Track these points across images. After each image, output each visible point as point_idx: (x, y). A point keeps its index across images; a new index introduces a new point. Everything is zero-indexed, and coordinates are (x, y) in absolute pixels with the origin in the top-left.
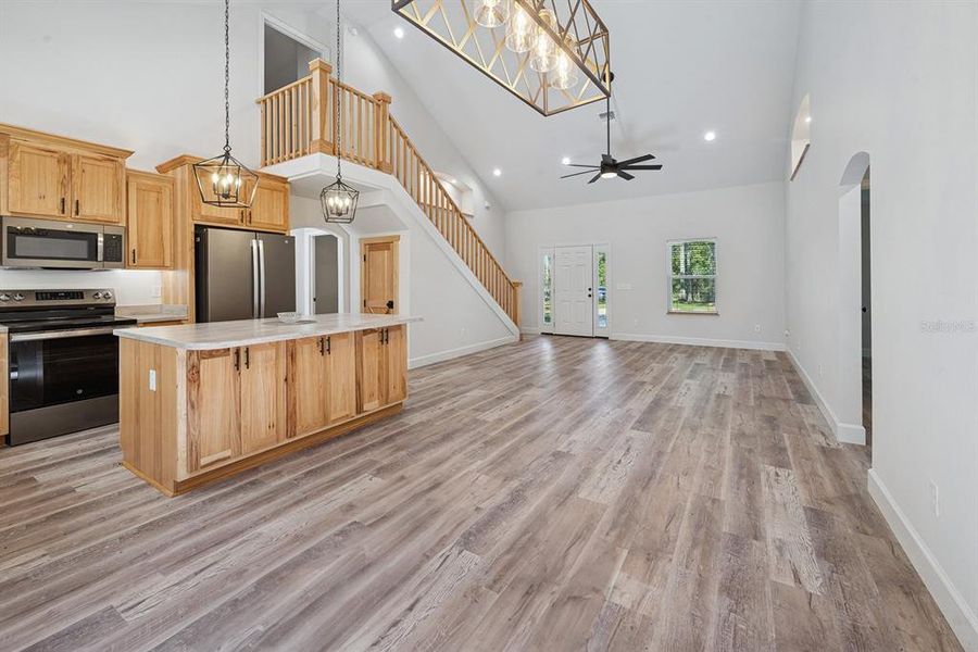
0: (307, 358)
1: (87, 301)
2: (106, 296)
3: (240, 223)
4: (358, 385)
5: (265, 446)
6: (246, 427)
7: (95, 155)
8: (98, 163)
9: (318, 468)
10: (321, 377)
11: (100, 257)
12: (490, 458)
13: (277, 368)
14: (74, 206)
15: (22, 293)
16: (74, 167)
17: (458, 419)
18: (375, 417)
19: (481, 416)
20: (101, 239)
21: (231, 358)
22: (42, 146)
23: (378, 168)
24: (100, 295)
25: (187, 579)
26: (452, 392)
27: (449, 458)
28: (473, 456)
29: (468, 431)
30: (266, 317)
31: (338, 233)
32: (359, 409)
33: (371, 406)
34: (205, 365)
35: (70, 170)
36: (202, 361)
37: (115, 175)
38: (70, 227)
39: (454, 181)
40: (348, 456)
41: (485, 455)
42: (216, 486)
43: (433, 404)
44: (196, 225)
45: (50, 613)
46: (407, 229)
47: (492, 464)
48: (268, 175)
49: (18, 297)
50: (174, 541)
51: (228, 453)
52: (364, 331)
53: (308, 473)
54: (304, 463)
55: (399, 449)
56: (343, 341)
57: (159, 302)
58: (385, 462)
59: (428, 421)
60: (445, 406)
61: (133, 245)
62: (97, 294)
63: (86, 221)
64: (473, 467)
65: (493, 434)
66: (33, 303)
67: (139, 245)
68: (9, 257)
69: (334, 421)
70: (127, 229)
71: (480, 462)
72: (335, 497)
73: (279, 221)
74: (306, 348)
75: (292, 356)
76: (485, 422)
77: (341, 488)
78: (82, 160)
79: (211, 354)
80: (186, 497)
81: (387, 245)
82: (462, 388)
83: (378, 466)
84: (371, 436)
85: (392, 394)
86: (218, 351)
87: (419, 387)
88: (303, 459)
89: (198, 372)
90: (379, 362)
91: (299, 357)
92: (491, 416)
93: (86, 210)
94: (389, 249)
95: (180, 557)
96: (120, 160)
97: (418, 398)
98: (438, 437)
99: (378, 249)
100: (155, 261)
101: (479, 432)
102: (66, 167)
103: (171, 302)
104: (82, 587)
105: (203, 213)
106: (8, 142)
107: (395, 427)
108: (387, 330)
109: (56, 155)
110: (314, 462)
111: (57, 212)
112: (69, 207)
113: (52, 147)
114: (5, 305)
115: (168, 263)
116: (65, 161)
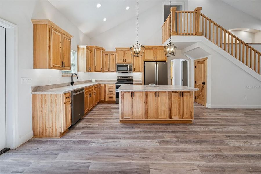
0: (151, 97)
1: (128, 79)
3: (154, 60)
4: (170, 109)
5: (139, 119)
6: (134, 112)
7: (128, 50)
9: (148, 131)
10: (156, 104)
11: (129, 70)
12: (211, 164)
13: (142, 98)
15: (120, 77)
17: (213, 137)
18: (178, 122)
19: (227, 141)
20: (129, 66)
21: (130, 94)
22: (121, 50)
23: (196, 35)
24: (130, 77)
25: (102, 143)
26: (222, 123)
27: (191, 152)
28: (204, 158)
29: (214, 144)
30: (158, 84)
31: (187, 60)
32: (170, 118)
33: (176, 118)
34: (125, 94)
35: (125, 54)
36: (124, 94)
38: (125, 64)
39: (248, 30)
40: (158, 131)
41: (210, 161)
42: (127, 124)
43: (207, 125)
44: (144, 62)
45: (88, 136)
46: (210, 54)
47: (209, 167)
48: (161, 46)
50: (110, 133)
51: (129, 117)
52: (172, 91)
53: (145, 131)
54: (147, 128)
55: (175, 137)
56: (164, 94)
58: (166, 139)
59: (198, 131)
60: (212, 128)
61: (134, 67)
63: (126, 63)
64: (198, 163)
65: (226, 153)
66: (121, 79)
67: (135, 67)
68: (117, 71)
69: (160, 118)
70: (133, 64)
71: (204, 163)
72: (143, 142)
73: (164, 58)
74: (151, 94)
75: (147, 96)
76: (227, 144)
77: (146, 140)
78: (126, 51)
79: (126, 92)
80: (121, 124)
81: (203, 62)
82: (230, 123)
83: (163, 139)
84: (171, 128)
85: (185, 116)
86: (127, 92)
87: (209, 116)
88: (148, 126)
89: (123, 96)
90: (179, 103)
91: (149, 97)
92: (233, 143)
93: (127, 61)
94: (203, 63)
95: (106, 137)
96: (132, 50)
97: (203, 121)
98: (195, 140)
99: (200, 63)
100: (139, 71)
101: (218, 148)
104: (94, 134)
105: (145, 59)
107: (182, 128)
108: (183, 92)
110: (150, 129)
111: (123, 62)
112: (124, 60)
113: (122, 50)
114: (118, 79)
115: (140, 71)
116: (124, 52)
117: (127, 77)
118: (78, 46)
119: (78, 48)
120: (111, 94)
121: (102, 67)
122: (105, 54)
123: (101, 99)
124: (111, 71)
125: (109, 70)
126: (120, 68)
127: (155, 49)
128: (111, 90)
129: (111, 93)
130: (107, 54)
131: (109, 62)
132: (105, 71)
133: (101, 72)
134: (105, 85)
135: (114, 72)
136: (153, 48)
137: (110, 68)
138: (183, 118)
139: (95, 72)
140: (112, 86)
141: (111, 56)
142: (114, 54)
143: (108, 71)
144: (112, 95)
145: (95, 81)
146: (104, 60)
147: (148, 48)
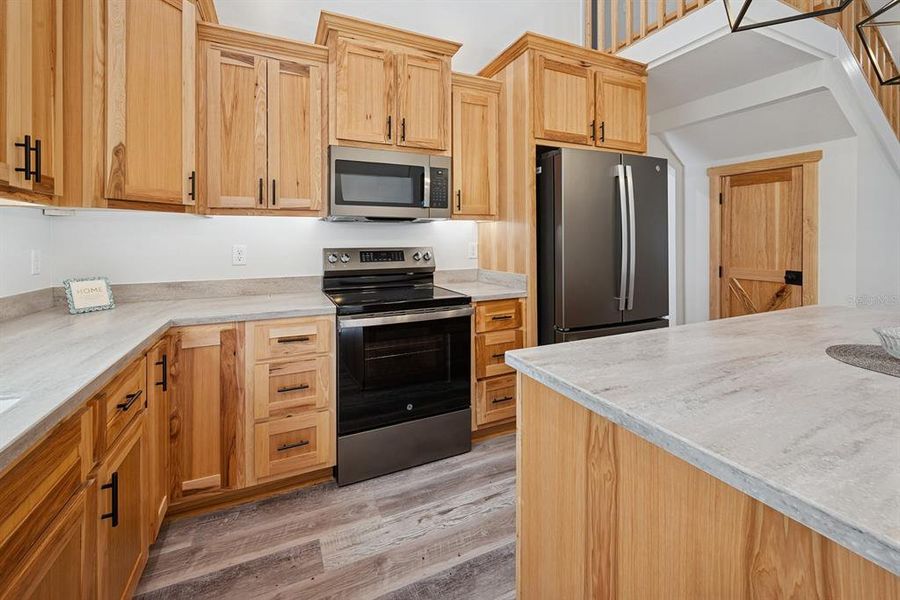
1: (408, 263)
2: (426, 258)
3: (590, 142)
7: (421, 54)
8: (425, 65)
11: (426, 202)
14: (400, 128)
15: (348, 252)
16: (400, 71)
20: (427, 176)
22: (369, 44)
24: (420, 256)
35: (396, 76)
37: (442, 80)
44: (538, 147)
46: (833, 138)
48: (624, 61)
49: (345, 259)
57: (475, 265)
61: (459, 184)
62: (417, 254)
66: (357, 265)
67: (464, 186)
68: (337, 203)
70: (452, 161)
73: (635, 137)
78: (408, 62)
81: (781, 173)
93: (412, 134)
94: (788, 178)
96: (445, 58)
99: (756, 181)
100: (480, 207)
102: (392, 73)
103: (494, 266)
105: (547, 128)
106: (336, 41)
109: (382, 56)
111: (382, 139)
113: (378, 45)
114: (333, 268)
115: (494, 210)
116: (391, 63)
117: (396, 254)
120: (289, 412)
121: (189, 166)
122: (223, 54)
123: (186, 485)
124: (282, 202)
125: (267, 200)
126: (354, 185)
128: (292, 372)
129: (298, 399)
130: (250, 60)
131: (260, 130)
132: (226, 201)
133: (180, 208)
134: (231, 338)
137: (274, 175)
140: (303, 339)
141: (280, 84)
142: (305, 70)
143: (251, 201)
144: (298, 422)
145: (105, 299)
146: (214, 109)
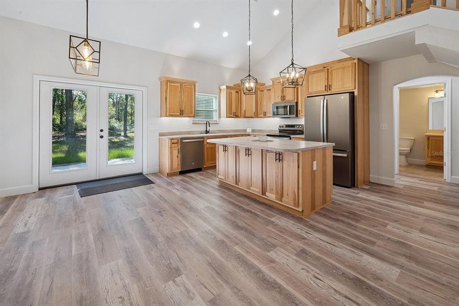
23: (409, 13)
32: (264, 193)
33: (271, 196)
38: (283, 105)
63: (285, 102)
112: (283, 98)
118: (219, 87)
119: (220, 90)
127: (328, 69)
135: (270, 117)
136: (324, 67)
138: (281, 201)
139: (245, 117)
147: (315, 70)
